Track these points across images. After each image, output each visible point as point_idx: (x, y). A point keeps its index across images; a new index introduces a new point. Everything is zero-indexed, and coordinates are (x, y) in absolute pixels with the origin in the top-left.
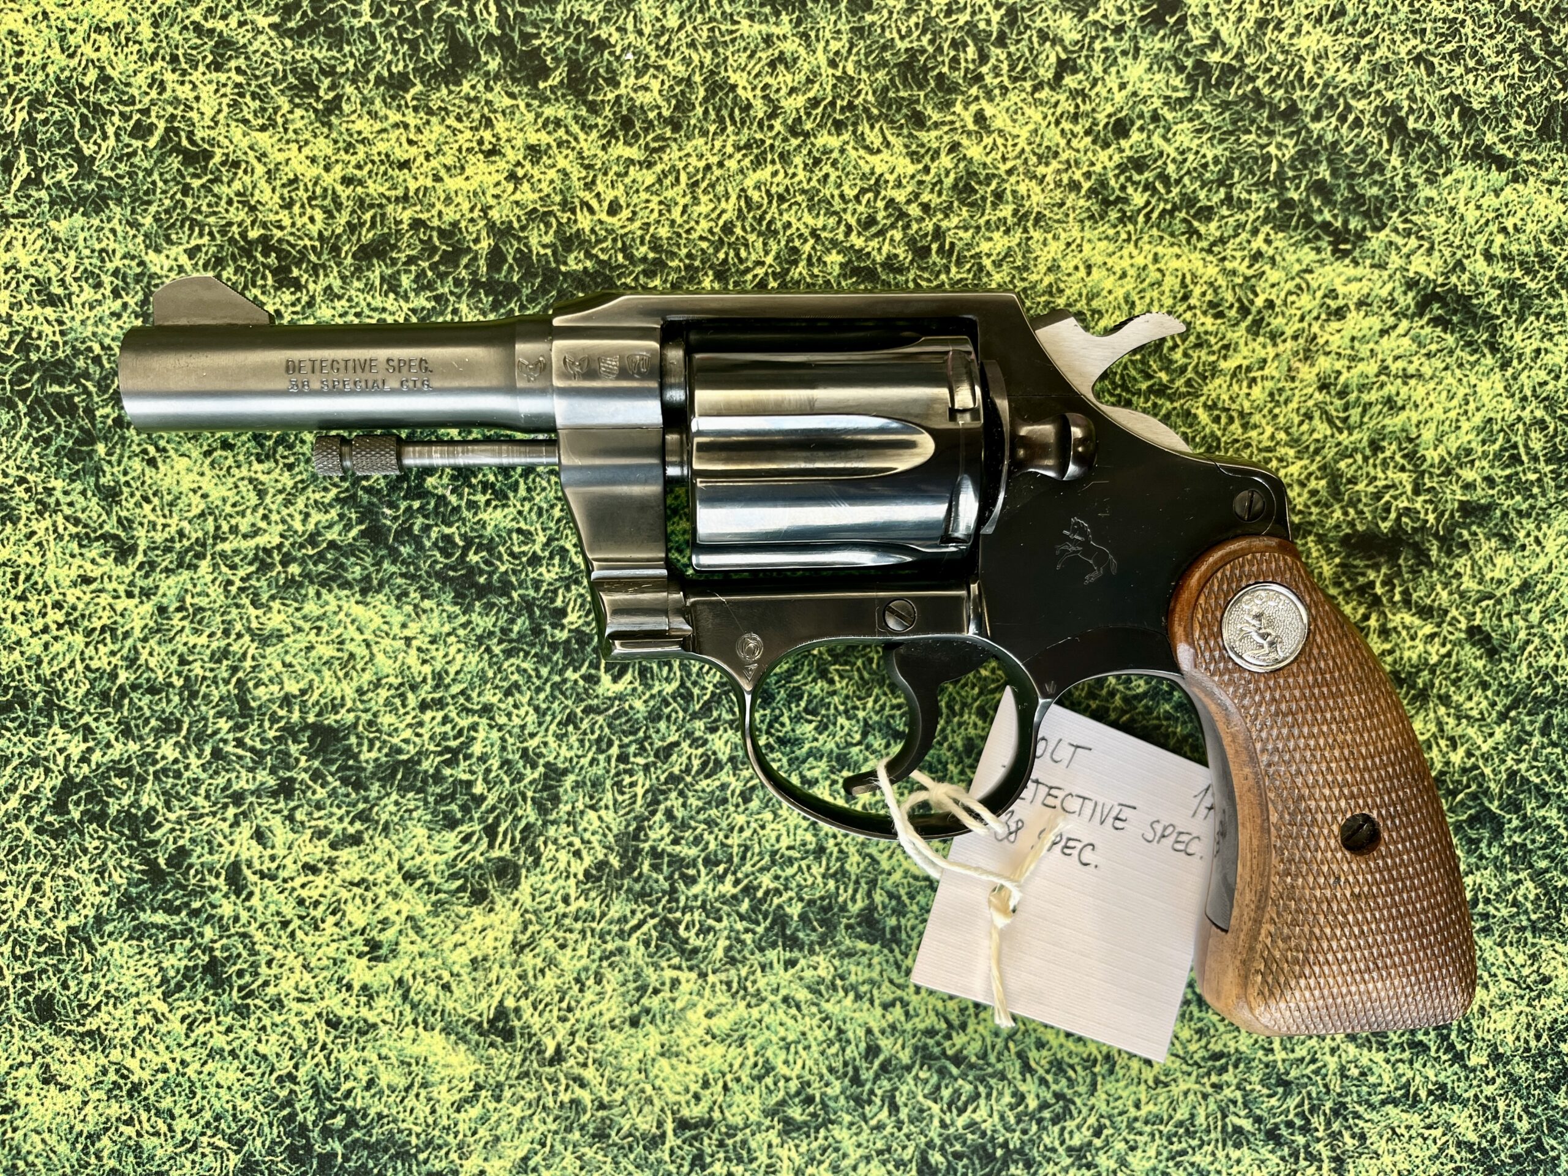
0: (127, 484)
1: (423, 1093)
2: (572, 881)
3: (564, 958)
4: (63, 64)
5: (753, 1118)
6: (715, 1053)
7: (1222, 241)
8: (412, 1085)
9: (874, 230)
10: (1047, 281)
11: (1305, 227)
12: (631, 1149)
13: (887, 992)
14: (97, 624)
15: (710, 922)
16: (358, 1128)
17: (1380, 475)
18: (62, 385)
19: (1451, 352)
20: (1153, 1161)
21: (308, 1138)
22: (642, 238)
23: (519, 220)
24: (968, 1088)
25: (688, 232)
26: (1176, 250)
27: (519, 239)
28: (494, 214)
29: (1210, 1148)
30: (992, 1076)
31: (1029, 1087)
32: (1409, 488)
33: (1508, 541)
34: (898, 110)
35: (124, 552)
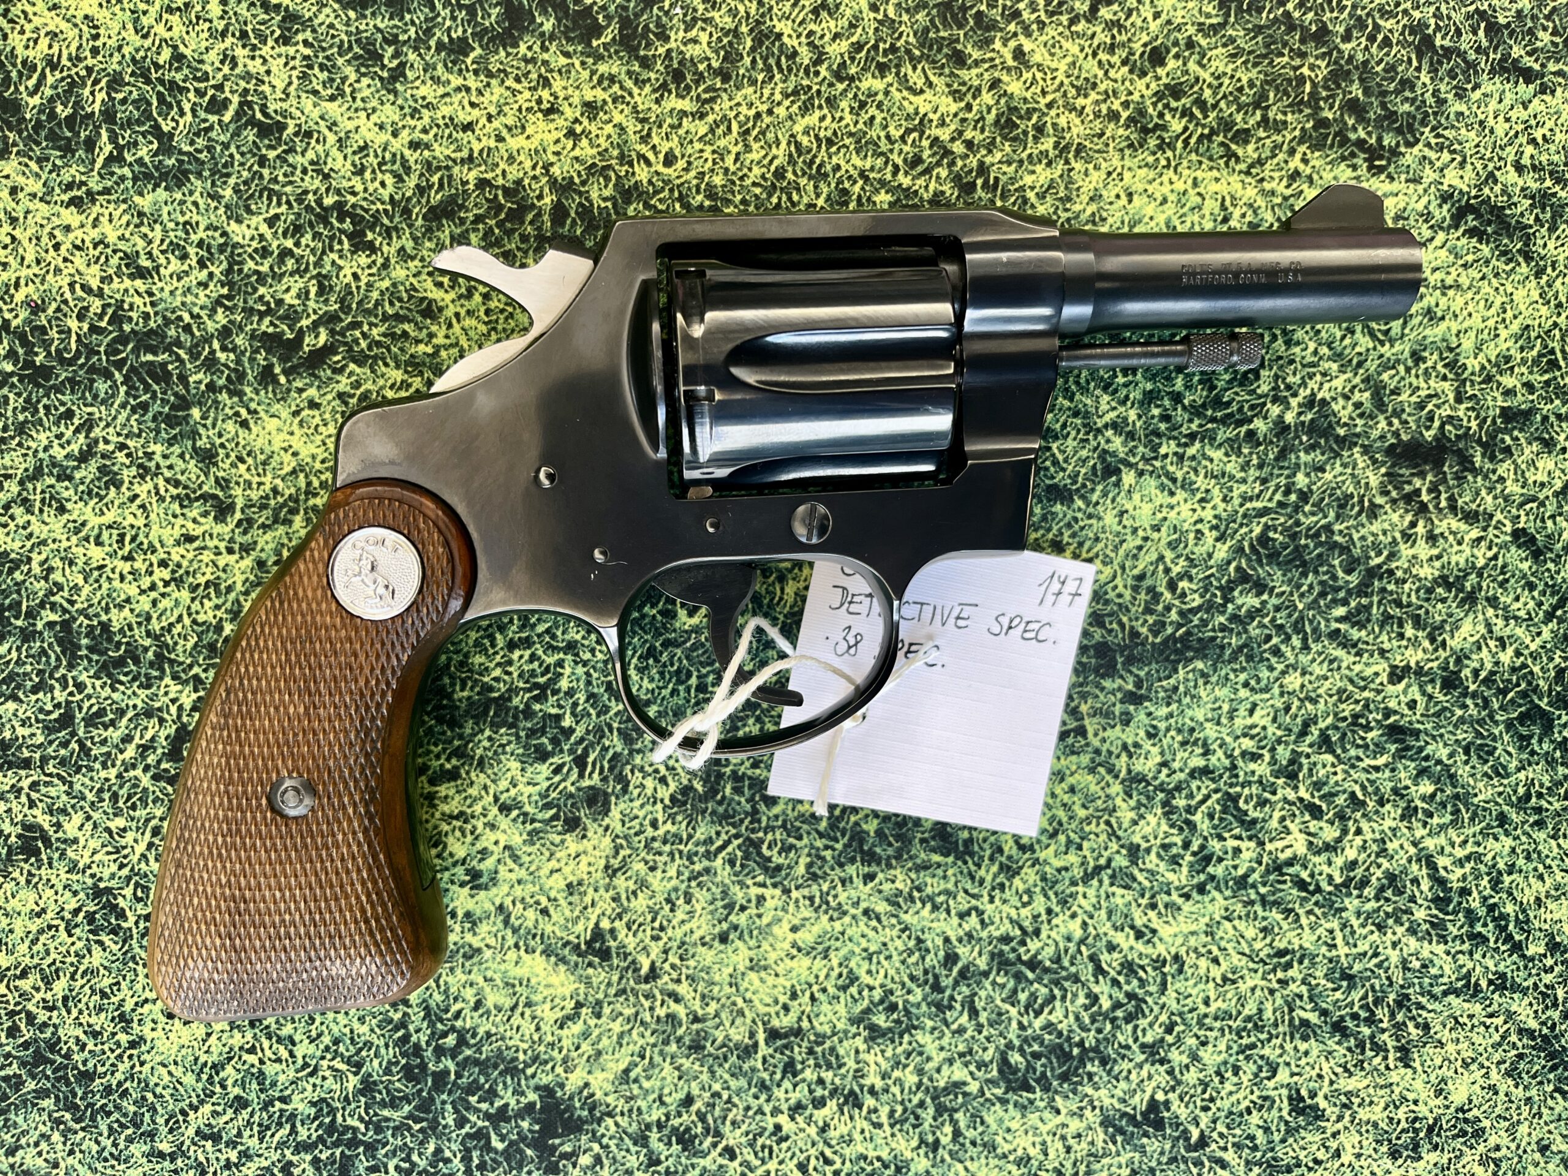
0: (222, 446)
1: (528, 1012)
2: (659, 806)
3: (655, 880)
4: (138, 44)
5: (840, 1026)
6: (802, 964)
7: (1260, 162)
8: (516, 1005)
9: (920, 169)
10: (1089, 212)
11: (1341, 146)
12: (726, 1059)
13: (963, 902)
14: (202, 580)
15: (791, 840)
16: (469, 1046)
17: (1423, 385)
18: (155, 354)
19: (1487, 262)
20: (1224, 1055)
21: (422, 1058)
22: (698, 187)
23: (579, 174)
24: (1044, 991)
25: (741, 179)
26: (1215, 173)
27: (580, 194)
28: (556, 170)
29: (1279, 1041)
30: (1066, 979)
31: (1102, 988)
32: (1451, 397)
33: (1548, 445)
34: (939, 50)
35: (223, 511)
